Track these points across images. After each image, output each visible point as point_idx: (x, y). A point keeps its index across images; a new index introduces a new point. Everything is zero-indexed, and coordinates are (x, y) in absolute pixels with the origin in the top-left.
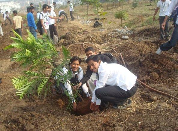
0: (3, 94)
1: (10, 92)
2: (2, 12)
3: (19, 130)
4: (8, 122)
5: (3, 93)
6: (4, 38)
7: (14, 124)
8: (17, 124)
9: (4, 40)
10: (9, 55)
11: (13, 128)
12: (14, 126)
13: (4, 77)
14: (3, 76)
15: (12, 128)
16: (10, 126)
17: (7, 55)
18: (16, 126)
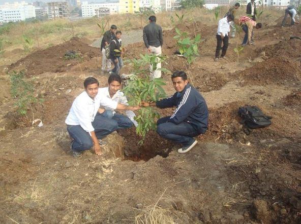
0: (270, 145)
1: (282, 145)
2: (275, 3)
3: (292, 222)
4: (273, 198)
5: (269, 143)
6: (277, 48)
7: (285, 208)
8: (291, 211)
9: (278, 51)
10: (285, 79)
11: (282, 213)
12: (284, 211)
13: (276, 116)
14: (275, 113)
15: (280, 213)
16: (276, 208)
17: (282, 78)
18: (287, 212)
